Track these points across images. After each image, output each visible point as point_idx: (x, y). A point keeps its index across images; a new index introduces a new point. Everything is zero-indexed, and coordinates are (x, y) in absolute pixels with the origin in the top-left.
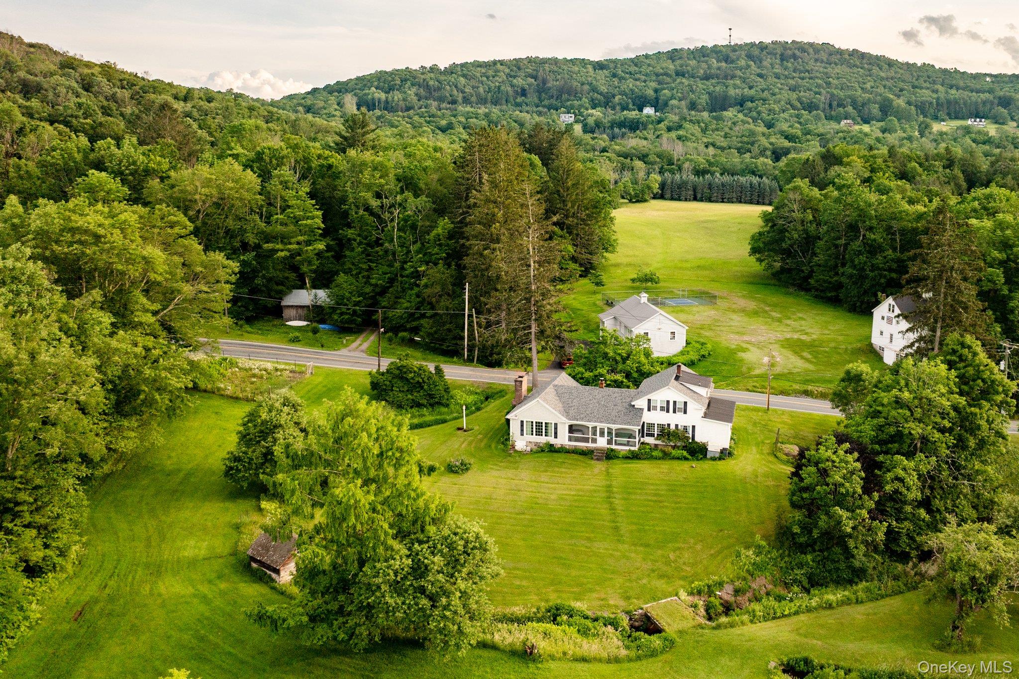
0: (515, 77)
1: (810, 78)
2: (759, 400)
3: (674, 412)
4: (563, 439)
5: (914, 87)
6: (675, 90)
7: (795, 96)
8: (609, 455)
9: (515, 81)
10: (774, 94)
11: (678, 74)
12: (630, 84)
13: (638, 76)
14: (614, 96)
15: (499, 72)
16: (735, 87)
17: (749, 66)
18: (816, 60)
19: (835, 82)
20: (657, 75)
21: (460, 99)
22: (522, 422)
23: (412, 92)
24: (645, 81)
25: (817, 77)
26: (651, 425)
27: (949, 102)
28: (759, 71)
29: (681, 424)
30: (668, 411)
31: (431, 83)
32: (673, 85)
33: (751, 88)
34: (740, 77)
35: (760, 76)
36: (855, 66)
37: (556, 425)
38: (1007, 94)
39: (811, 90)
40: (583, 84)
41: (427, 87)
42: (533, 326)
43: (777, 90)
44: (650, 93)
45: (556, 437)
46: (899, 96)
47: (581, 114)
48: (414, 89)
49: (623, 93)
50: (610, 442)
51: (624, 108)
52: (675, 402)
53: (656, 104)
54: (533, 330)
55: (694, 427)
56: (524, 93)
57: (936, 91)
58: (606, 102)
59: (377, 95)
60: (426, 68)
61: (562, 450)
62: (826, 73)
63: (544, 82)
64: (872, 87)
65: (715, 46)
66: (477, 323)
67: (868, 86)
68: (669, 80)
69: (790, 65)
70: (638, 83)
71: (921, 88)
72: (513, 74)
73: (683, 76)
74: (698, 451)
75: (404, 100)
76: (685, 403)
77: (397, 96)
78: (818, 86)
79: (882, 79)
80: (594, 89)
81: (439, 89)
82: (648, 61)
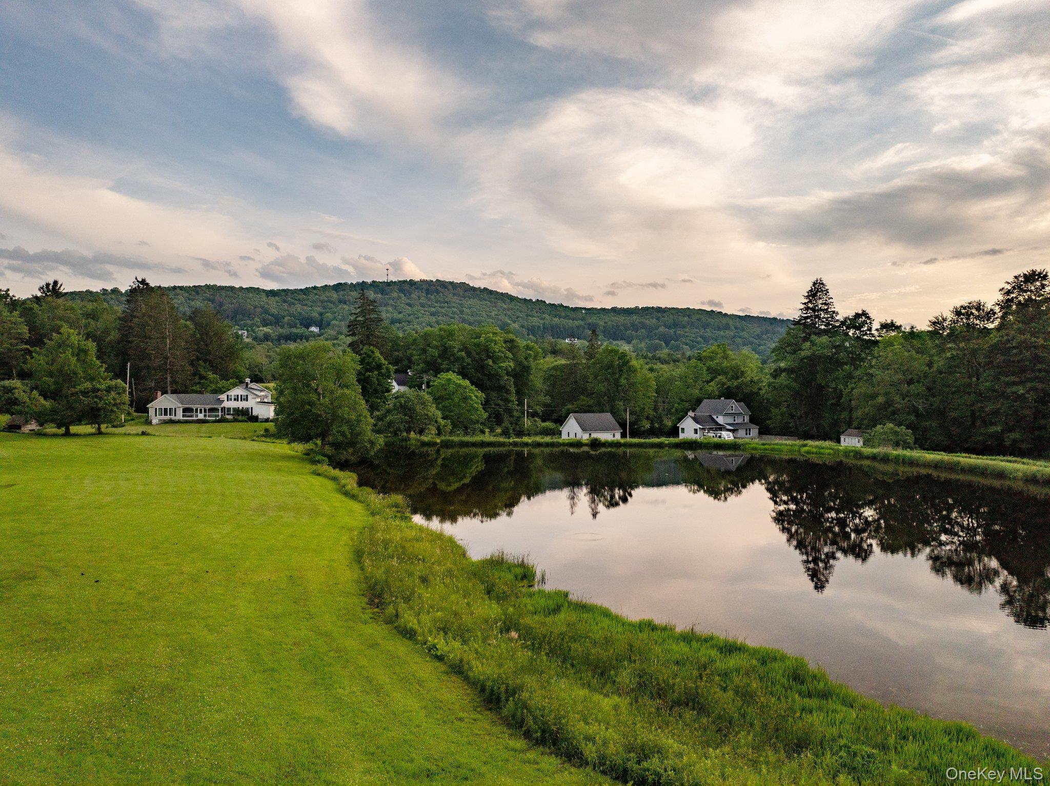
0: (193, 300)
3: (241, 400)
4: (180, 416)
5: (527, 316)
6: (337, 314)
7: (434, 320)
8: (204, 422)
9: (193, 303)
11: (340, 301)
12: (299, 308)
13: (306, 302)
14: (283, 317)
16: (387, 312)
17: (400, 298)
18: (454, 295)
19: (468, 310)
20: (322, 302)
22: (156, 409)
24: (311, 306)
25: (454, 307)
26: (229, 409)
27: (552, 327)
28: (408, 301)
29: (245, 407)
30: (238, 401)
32: (335, 310)
33: (400, 313)
34: (392, 305)
35: (409, 305)
36: (485, 299)
37: (175, 409)
38: (595, 321)
39: (448, 315)
40: (255, 307)
42: (169, 378)
43: (420, 315)
44: (315, 315)
45: (175, 416)
46: (514, 322)
47: (253, 331)
49: (291, 315)
50: (205, 416)
51: (291, 326)
52: (241, 396)
53: (320, 325)
54: (169, 380)
55: (252, 408)
57: (544, 319)
58: (277, 321)
60: (107, 290)
61: (179, 422)
62: (461, 304)
63: (221, 304)
64: (496, 315)
65: (374, 282)
66: (135, 388)
67: (493, 314)
68: (331, 305)
69: (433, 297)
70: (305, 308)
71: (534, 316)
72: (191, 297)
73: (345, 303)
74: (254, 419)
76: (247, 396)
78: (454, 313)
79: (504, 309)
80: (266, 312)
82: (315, 291)
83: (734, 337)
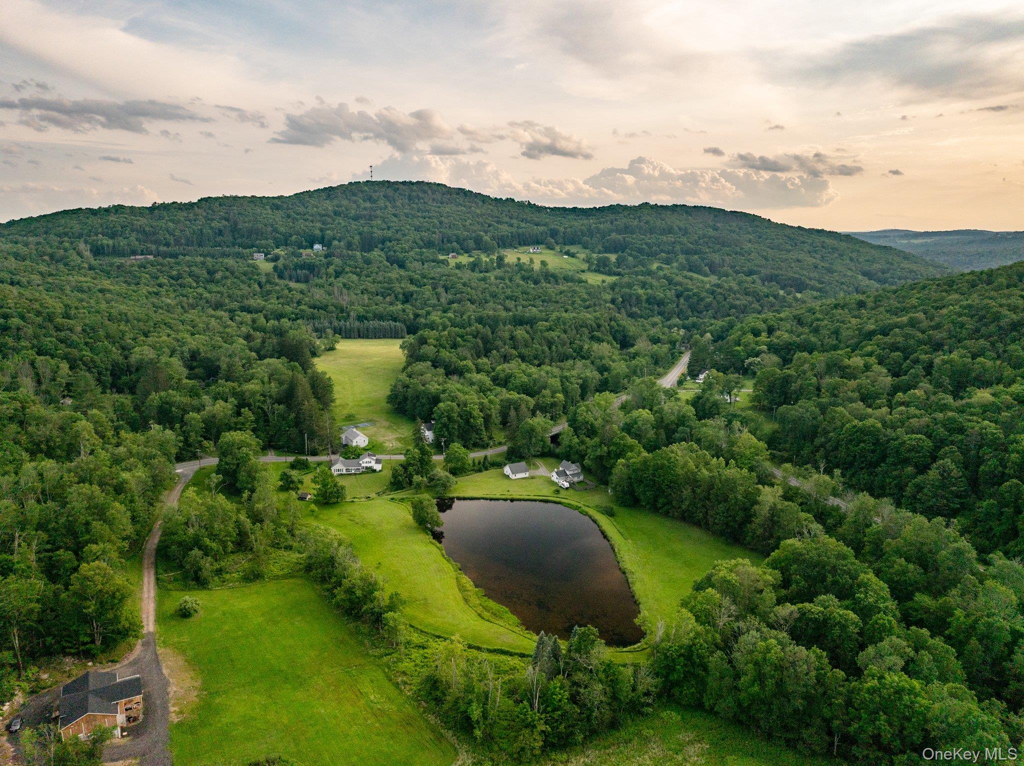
1: (429, 218)
2: (387, 457)
4: (344, 472)
5: (498, 222)
6: (335, 231)
7: (419, 236)
8: (355, 474)
10: (404, 235)
11: (336, 214)
12: (302, 224)
13: (307, 217)
14: (291, 236)
15: (198, 215)
16: (378, 227)
17: (386, 207)
18: (433, 201)
19: (446, 221)
20: (322, 216)
21: (172, 242)
23: (133, 237)
24: (312, 221)
25: (433, 217)
26: (364, 467)
28: (394, 211)
29: (370, 465)
30: (367, 463)
31: (147, 229)
32: (334, 226)
33: (389, 228)
34: (381, 217)
35: (395, 215)
36: (460, 204)
37: (342, 469)
38: (556, 227)
41: (144, 232)
44: (317, 232)
47: (269, 253)
48: (134, 234)
49: (298, 234)
50: (355, 471)
51: (299, 246)
52: (368, 460)
53: (322, 242)
55: (373, 466)
56: (220, 233)
58: (286, 241)
59: (105, 242)
61: (345, 474)
62: (439, 212)
63: (236, 224)
64: (470, 225)
68: (329, 220)
71: (503, 223)
73: (340, 216)
74: (374, 471)
75: (129, 245)
76: (371, 460)
77: (123, 243)
79: (478, 216)
80: (275, 230)
81: (154, 234)
83: (674, 243)
